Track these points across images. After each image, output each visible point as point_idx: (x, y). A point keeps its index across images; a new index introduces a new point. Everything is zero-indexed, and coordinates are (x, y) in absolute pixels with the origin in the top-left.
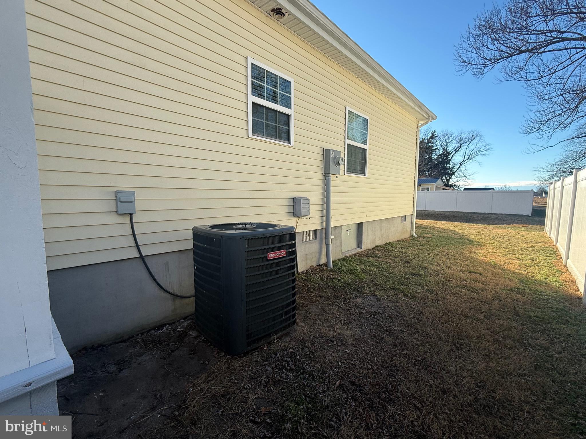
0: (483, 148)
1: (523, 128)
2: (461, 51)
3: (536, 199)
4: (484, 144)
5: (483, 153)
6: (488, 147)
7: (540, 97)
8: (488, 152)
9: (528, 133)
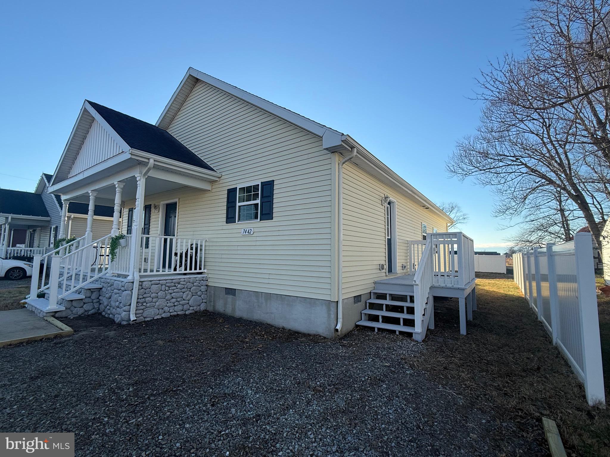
0: (462, 217)
1: (493, 213)
2: (449, 165)
3: (508, 260)
4: (462, 213)
5: (462, 221)
6: (465, 217)
7: (500, 191)
8: (465, 221)
9: (496, 216)
